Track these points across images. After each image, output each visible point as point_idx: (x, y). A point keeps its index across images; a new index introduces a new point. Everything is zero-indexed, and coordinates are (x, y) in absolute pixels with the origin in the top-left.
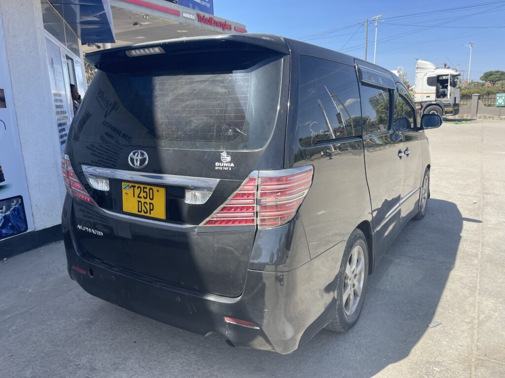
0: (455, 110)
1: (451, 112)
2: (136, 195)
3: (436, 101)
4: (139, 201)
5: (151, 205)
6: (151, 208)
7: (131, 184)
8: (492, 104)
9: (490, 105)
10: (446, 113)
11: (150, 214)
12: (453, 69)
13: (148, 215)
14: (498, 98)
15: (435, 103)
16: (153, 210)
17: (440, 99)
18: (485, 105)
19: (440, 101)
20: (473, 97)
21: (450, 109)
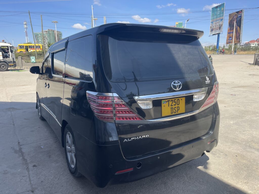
0: (14, 64)
1: (13, 66)
2: (170, 105)
3: (3, 60)
4: (171, 108)
5: (178, 108)
6: (178, 109)
7: (167, 100)
8: (29, 61)
9: (28, 62)
10: (10, 66)
11: (177, 112)
12: (9, 43)
13: (177, 113)
14: (31, 59)
15: (3, 61)
16: (179, 110)
17: (5, 59)
18: (25, 62)
19: (5, 60)
20: (18, 58)
21: (12, 64)
